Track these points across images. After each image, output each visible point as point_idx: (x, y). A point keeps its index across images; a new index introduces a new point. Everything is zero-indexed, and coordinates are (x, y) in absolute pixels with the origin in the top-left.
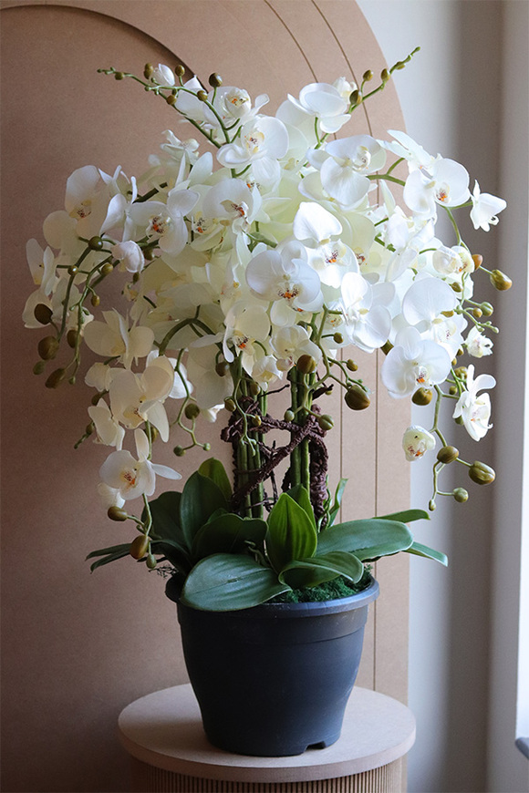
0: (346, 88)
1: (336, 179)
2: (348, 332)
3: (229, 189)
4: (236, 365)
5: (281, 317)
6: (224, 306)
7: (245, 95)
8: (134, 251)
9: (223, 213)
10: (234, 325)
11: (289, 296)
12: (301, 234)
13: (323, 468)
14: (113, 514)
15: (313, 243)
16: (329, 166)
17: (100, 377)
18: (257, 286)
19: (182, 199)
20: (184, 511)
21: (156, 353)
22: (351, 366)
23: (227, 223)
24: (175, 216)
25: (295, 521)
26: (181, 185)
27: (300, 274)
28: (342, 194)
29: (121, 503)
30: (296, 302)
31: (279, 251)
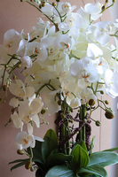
0: (100, 5)
1: (99, 36)
2: (106, 90)
3: (62, 38)
4: (64, 102)
5: (81, 85)
6: (60, 80)
7: (69, 4)
8: (29, 60)
9: (60, 47)
10: (64, 87)
11: (85, 77)
12: (89, 55)
13: (90, 134)
14: (19, 152)
15: (93, 58)
16: (97, 31)
17: (14, 103)
18: (74, 73)
19: (46, 41)
20: (43, 149)
21: (35, 95)
22: (106, 103)
23: (61, 50)
24: (43, 47)
25: (82, 154)
26: (45, 37)
27: (89, 69)
28: (101, 41)
29: (21, 148)
30: (88, 79)
31: (81, 61)
